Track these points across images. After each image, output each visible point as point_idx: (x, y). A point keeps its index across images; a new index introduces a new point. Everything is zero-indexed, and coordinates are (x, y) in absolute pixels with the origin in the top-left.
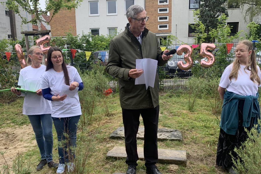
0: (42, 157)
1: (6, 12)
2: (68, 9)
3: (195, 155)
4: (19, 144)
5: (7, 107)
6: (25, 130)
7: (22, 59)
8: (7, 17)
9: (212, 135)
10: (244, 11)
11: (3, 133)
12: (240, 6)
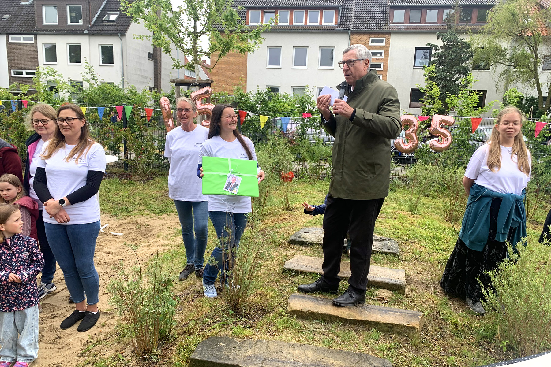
0: (188, 262)
1: (150, 54)
2: (241, 52)
3: (418, 277)
4: (154, 240)
5: (141, 187)
6: (165, 222)
7: (169, 118)
8: (150, 61)
9: (444, 251)
10: (497, 75)
11: (133, 222)
12: (491, 67)
